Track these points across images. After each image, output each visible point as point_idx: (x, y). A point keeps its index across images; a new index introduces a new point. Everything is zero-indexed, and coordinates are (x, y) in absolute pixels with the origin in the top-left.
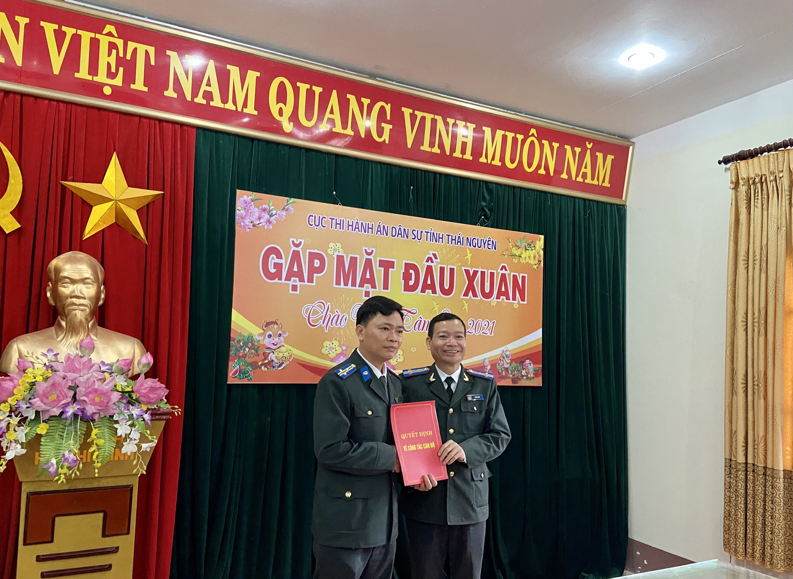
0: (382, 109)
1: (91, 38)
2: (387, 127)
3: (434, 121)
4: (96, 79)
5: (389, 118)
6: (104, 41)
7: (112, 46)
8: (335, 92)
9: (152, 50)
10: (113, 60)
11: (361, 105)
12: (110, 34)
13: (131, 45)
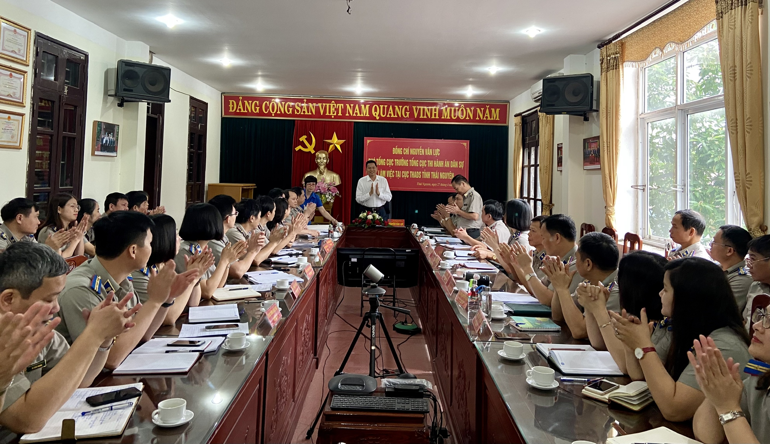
0: (406, 108)
1: (329, 105)
2: (408, 113)
3: (424, 109)
4: (330, 114)
5: (408, 110)
6: (332, 105)
8: (391, 106)
9: (343, 105)
10: (334, 109)
11: (399, 108)
13: (338, 105)
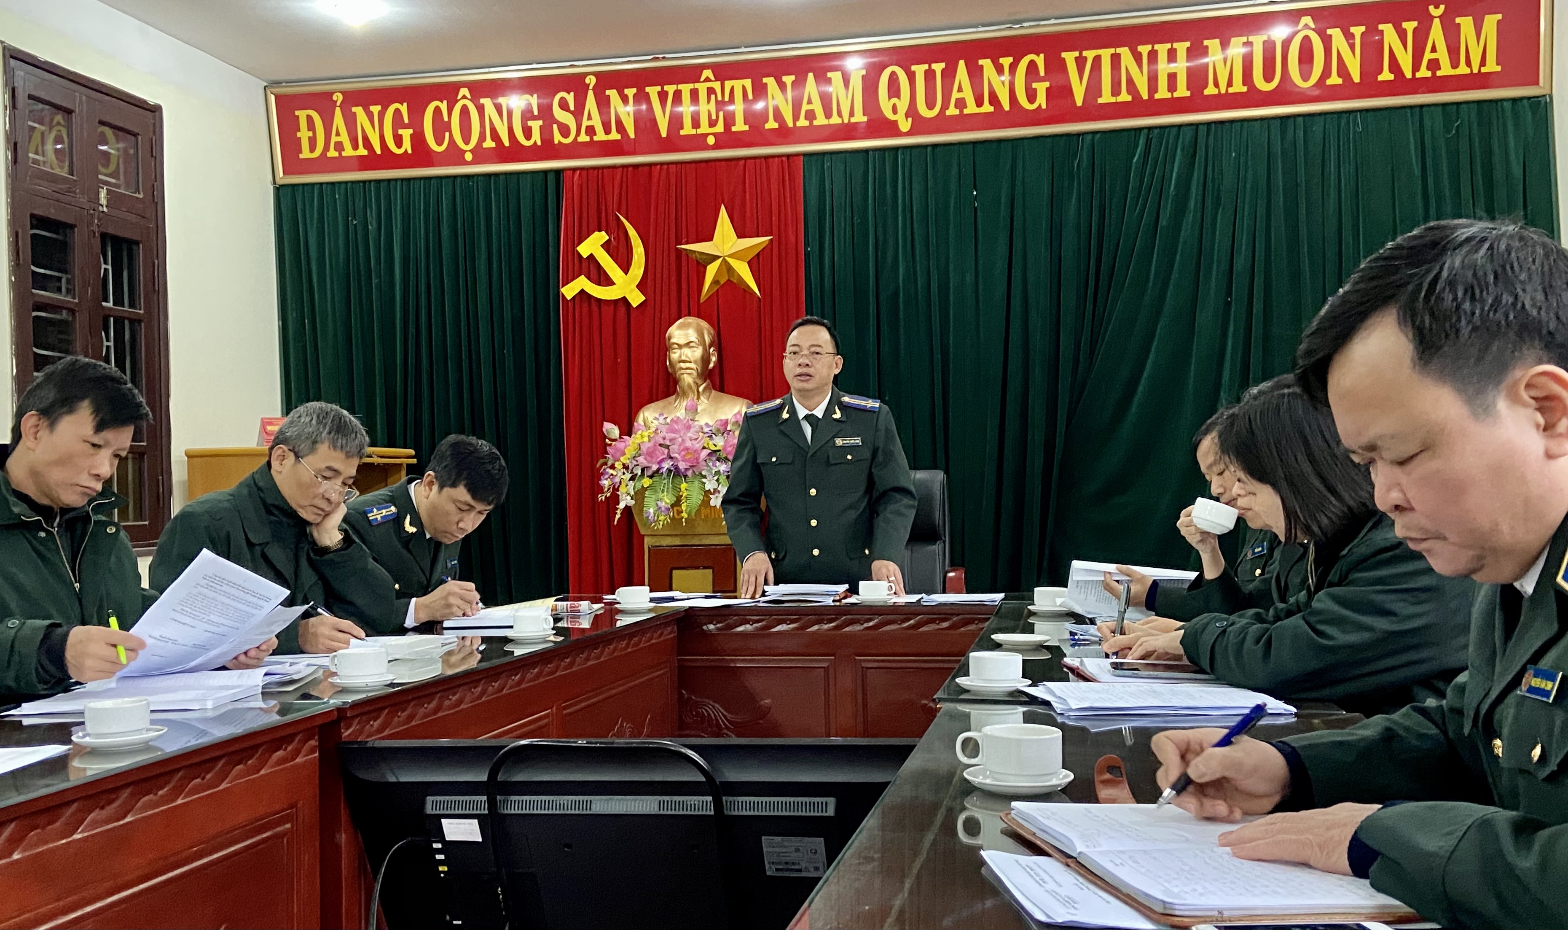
0: (1032, 65)
1: (691, 90)
2: (1041, 87)
3: (1116, 60)
4: (700, 131)
5: (1042, 73)
6: (702, 88)
7: (711, 91)
8: (962, 63)
9: (748, 83)
10: (712, 107)
11: (999, 68)
12: (707, 80)
13: (728, 84)
